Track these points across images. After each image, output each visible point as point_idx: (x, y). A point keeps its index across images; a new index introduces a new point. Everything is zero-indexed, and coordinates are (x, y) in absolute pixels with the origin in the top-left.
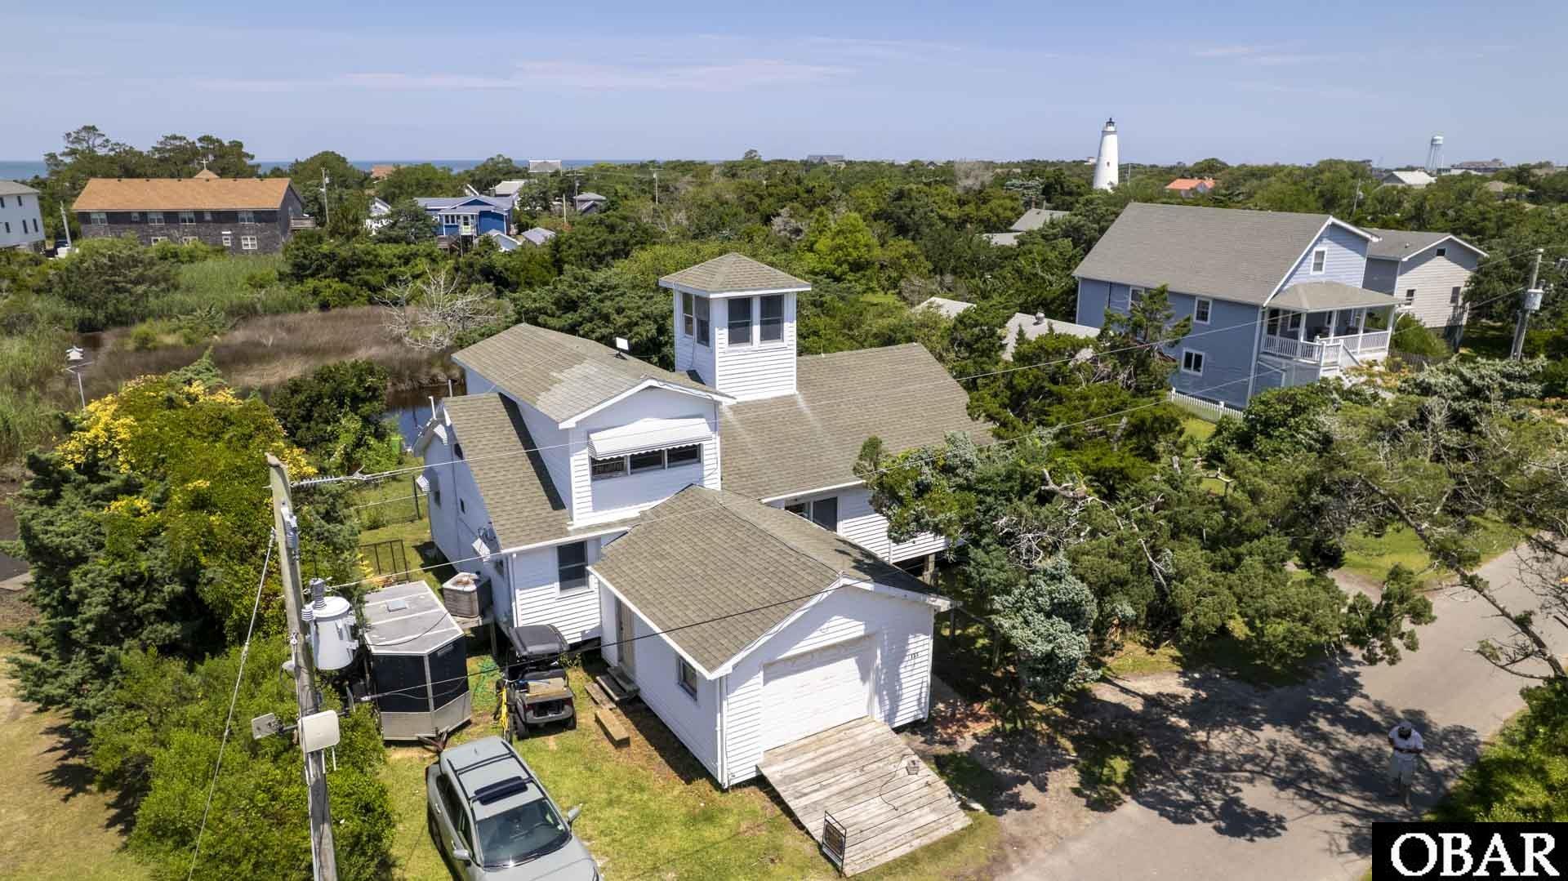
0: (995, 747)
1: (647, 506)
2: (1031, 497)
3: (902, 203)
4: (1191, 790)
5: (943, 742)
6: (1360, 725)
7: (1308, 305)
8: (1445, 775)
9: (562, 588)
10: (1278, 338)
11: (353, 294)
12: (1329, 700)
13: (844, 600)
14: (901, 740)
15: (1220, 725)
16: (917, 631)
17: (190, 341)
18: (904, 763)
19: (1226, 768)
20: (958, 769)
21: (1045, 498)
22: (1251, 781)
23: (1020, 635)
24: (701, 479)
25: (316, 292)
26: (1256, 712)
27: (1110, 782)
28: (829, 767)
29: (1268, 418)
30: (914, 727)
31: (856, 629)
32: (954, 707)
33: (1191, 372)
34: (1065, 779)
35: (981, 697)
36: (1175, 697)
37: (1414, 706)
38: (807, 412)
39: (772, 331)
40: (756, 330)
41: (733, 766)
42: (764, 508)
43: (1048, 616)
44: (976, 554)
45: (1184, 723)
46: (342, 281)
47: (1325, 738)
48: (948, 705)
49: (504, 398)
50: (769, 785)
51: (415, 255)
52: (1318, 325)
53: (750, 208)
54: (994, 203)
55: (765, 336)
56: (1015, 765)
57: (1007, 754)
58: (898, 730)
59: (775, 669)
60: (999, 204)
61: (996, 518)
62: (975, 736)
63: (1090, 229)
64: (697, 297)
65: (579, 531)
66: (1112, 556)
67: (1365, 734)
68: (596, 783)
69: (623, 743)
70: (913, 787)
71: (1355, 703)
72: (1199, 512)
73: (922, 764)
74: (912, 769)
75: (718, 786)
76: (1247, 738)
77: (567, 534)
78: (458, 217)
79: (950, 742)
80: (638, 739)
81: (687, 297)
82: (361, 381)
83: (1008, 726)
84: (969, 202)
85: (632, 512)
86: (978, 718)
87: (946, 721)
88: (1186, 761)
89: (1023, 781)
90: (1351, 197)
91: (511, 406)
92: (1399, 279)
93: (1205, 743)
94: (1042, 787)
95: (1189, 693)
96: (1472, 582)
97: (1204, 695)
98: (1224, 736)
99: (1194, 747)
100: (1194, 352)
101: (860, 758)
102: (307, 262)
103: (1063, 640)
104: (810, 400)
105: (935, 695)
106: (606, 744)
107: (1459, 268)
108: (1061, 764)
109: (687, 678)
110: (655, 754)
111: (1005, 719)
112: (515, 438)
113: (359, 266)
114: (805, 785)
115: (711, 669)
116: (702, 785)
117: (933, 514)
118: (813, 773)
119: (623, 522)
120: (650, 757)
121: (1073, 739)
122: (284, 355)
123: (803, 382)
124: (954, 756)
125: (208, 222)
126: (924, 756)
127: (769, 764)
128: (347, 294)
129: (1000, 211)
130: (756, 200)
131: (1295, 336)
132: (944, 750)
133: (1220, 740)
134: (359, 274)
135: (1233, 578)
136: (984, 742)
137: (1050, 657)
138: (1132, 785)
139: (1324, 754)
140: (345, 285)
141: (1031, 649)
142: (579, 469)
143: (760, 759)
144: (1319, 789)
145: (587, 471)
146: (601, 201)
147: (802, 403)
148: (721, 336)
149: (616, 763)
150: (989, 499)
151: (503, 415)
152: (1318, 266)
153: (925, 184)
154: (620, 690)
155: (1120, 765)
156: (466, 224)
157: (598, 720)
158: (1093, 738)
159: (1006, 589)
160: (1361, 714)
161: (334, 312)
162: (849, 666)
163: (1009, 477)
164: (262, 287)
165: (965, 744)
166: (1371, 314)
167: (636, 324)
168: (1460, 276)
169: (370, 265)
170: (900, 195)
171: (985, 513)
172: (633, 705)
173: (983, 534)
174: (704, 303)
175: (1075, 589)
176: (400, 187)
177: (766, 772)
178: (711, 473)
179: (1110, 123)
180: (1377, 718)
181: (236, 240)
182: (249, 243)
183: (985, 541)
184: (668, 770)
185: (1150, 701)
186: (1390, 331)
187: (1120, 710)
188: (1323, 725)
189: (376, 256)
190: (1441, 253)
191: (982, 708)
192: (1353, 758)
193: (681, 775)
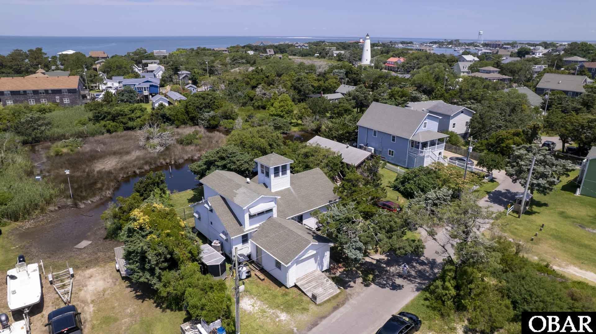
0: (345, 274)
1: (261, 223)
2: (350, 222)
3: (299, 82)
4: (386, 281)
5: (333, 274)
6: (422, 263)
7: (422, 140)
8: (437, 273)
9: (243, 244)
10: (414, 148)
11: (118, 126)
12: (417, 258)
13: (313, 247)
14: (323, 274)
15: (392, 266)
16: (326, 251)
17: (72, 151)
18: (325, 280)
19: (393, 276)
20: (337, 280)
21: (353, 222)
22: (398, 278)
23: (350, 254)
24: (273, 215)
25: (105, 126)
26: (400, 262)
27: (369, 280)
28: (309, 282)
29: (409, 178)
30: (326, 271)
31: (315, 252)
32: (334, 265)
33: (391, 156)
34: (360, 280)
35: (340, 262)
36: (383, 259)
37: (434, 258)
38: (293, 192)
39: (284, 173)
40: (281, 173)
41: (290, 283)
42: (288, 220)
43: (355, 250)
44: (340, 236)
45: (385, 266)
46: (114, 121)
47: (414, 267)
48: (333, 265)
49: (221, 196)
50: (298, 286)
51: (135, 109)
52: (425, 145)
53: (248, 83)
54: (330, 81)
55: (282, 174)
56: (349, 278)
57: (347, 276)
58: (323, 272)
59: (298, 262)
60: (331, 81)
61: (343, 227)
62: (340, 272)
63: (361, 96)
64: (266, 167)
65: (247, 231)
66: (367, 237)
67: (422, 265)
68: (260, 289)
69: (264, 279)
70: (328, 285)
71: (422, 258)
72: (385, 225)
73: (329, 280)
74: (327, 281)
75: (287, 288)
76: (398, 268)
77: (244, 232)
78: (142, 88)
79: (335, 274)
80: (266, 278)
81: (262, 166)
82: (159, 178)
83: (347, 269)
84: (321, 80)
85: (258, 225)
86: (340, 268)
87: (334, 268)
88: (385, 275)
89: (350, 281)
90: (444, 78)
91: (224, 199)
92: (451, 121)
93: (389, 270)
94: (355, 282)
95: (386, 258)
96: (435, 239)
97: (389, 258)
98: (393, 268)
99: (387, 271)
100: (392, 150)
101: (316, 279)
102: (99, 115)
103: (358, 255)
104: (294, 189)
105: (330, 263)
106: (259, 280)
107: (468, 116)
108: (359, 277)
109: (278, 265)
110: (271, 282)
111: (346, 268)
112: (227, 208)
113: (118, 116)
114: (305, 286)
115: (287, 264)
116: (283, 288)
117: (331, 229)
118: (307, 283)
119: (256, 228)
120: (270, 283)
121: (361, 271)
122: (108, 156)
123: (292, 184)
124: (336, 277)
125: (50, 93)
126: (329, 277)
127: (297, 282)
128: (116, 126)
129: (332, 83)
130: (249, 80)
131: (418, 148)
132: (333, 276)
133: (392, 269)
134: (119, 119)
135: (390, 240)
136: (342, 273)
137: (356, 258)
138: (373, 281)
139: (414, 271)
140: (115, 123)
141: (352, 257)
142: (247, 216)
143: (295, 281)
144: (412, 279)
145: (248, 217)
146: (188, 74)
147: (292, 190)
148: (272, 176)
149: (262, 284)
150: (342, 224)
151: (222, 202)
152: (425, 126)
153: (306, 73)
154: (259, 267)
155: (371, 276)
156: (145, 90)
157: (256, 275)
158: (365, 271)
159: (346, 243)
160: (423, 261)
161: (114, 134)
162: (313, 260)
163: (345, 219)
164: (85, 124)
165: (338, 274)
166: (439, 140)
167: (243, 164)
168: (468, 118)
169: (122, 115)
170: (299, 80)
171: (341, 226)
172: (262, 270)
173: (341, 231)
174: (267, 169)
175: (360, 244)
176: (110, 68)
177: (297, 284)
178: (275, 214)
179: (368, 35)
180: (426, 261)
181: (61, 100)
182: (66, 101)
183: (341, 232)
184: (275, 285)
185: (378, 261)
186: (444, 144)
187: (371, 263)
188: (414, 264)
189: (124, 112)
190: (462, 112)
191: (340, 265)
192: (420, 271)
193: (278, 286)
